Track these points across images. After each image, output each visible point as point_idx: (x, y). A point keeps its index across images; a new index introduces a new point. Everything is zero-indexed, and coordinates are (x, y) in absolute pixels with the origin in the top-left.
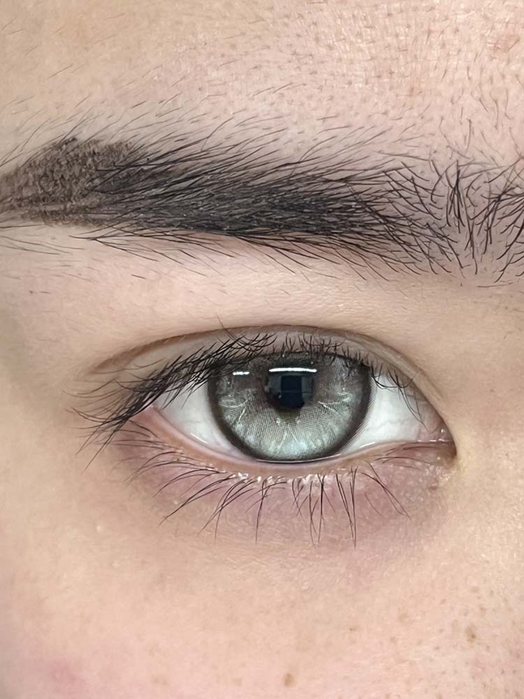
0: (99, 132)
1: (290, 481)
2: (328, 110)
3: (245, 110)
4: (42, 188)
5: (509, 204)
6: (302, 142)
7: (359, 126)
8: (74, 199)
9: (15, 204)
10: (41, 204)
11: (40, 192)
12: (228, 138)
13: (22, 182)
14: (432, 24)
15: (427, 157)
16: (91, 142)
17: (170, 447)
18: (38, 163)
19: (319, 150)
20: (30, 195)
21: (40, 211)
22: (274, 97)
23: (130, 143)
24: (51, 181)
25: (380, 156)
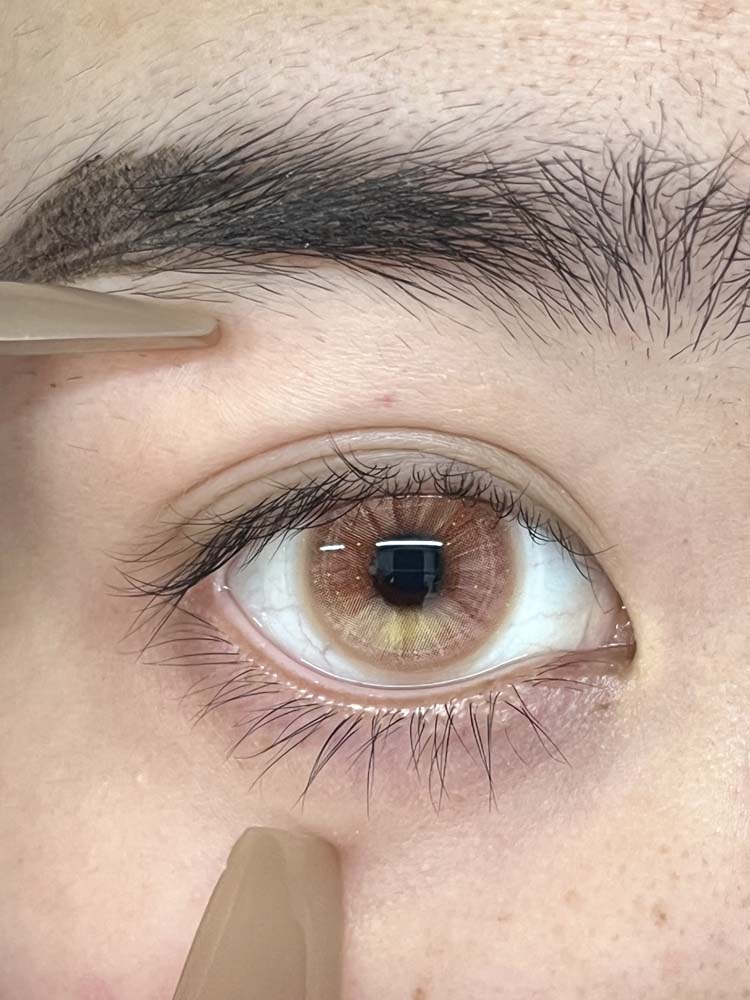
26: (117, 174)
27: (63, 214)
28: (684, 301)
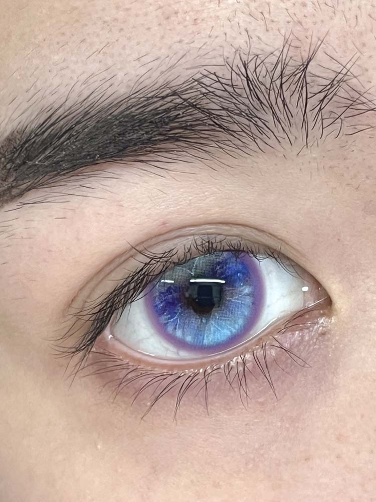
3: (84, 73)
12: (79, 96)
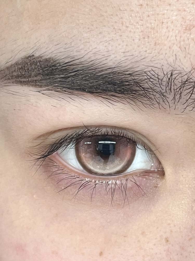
0: (43, 54)
1: (104, 182)
2: (125, 49)
4: (20, 72)
5: (188, 85)
6: (115, 60)
7: (136, 56)
8: (32, 77)
9: (10, 78)
10: (20, 78)
11: (19, 74)
13: (13, 69)
14: (164, 20)
15: (160, 67)
16: (39, 57)
17: (62, 168)
18: (19, 63)
19: (122, 63)
20: (16, 74)
21: (19, 81)
22: (106, 44)
23: (54, 58)
24: (24, 70)
25: (143, 66)
26: (37, 62)
27: (22, 68)
28: (180, 103)
